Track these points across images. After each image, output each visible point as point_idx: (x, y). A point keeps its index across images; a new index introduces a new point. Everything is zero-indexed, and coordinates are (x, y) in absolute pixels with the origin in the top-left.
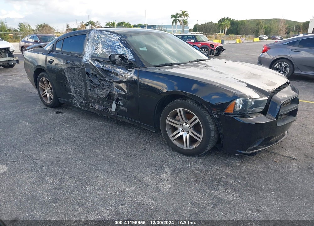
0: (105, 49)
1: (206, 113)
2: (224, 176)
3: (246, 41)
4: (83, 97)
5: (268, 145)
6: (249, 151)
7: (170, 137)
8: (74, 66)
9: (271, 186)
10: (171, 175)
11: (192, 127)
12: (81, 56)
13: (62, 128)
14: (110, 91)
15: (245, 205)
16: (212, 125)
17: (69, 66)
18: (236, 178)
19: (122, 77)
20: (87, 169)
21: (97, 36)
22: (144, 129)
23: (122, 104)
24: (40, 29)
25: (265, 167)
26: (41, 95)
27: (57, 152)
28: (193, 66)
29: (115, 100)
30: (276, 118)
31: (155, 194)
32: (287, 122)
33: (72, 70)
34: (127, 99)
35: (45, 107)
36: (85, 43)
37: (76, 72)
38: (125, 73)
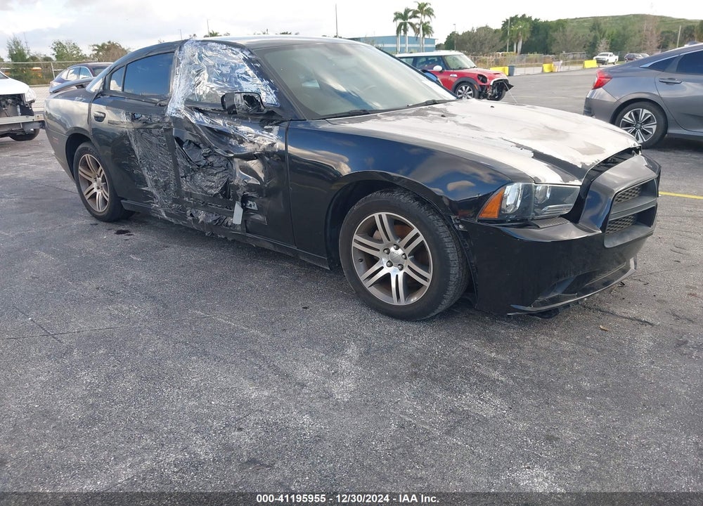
0: (215, 82)
1: (438, 220)
2: (480, 362)
3: (566, 68)
4: (173, 195)
5: (585, 291)
6: (538, 306)
7: (362, 278)
8: (150, 124)
9: (586, 385)
10: (359, 363)
11: (409, 256)
12: (163, 103)
13: (125, 265)
14: (228, 179)
15: (522, 426)
16: (453, 247)
17: (139, 125)
18: (508, 368)
19: (251, 144)
20: (170, 352)
21: (197, 54)
22: (310, 265)
23: (255, 208)
24: (101, 53)
25: (578, 343)
26: (85, 194)
27: (109, 318)
28: (415, 114)
29: (240, 198)
30: (601, 229)
31: (318, 405)
32: (628, 239)
33: (146, 134)
34: (266, 196)
35: (94, 221)
36: (172, 71)
37: (154, 140)
38: (259, 135)
